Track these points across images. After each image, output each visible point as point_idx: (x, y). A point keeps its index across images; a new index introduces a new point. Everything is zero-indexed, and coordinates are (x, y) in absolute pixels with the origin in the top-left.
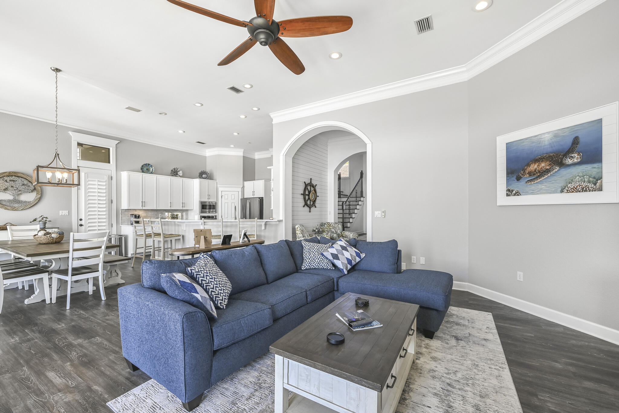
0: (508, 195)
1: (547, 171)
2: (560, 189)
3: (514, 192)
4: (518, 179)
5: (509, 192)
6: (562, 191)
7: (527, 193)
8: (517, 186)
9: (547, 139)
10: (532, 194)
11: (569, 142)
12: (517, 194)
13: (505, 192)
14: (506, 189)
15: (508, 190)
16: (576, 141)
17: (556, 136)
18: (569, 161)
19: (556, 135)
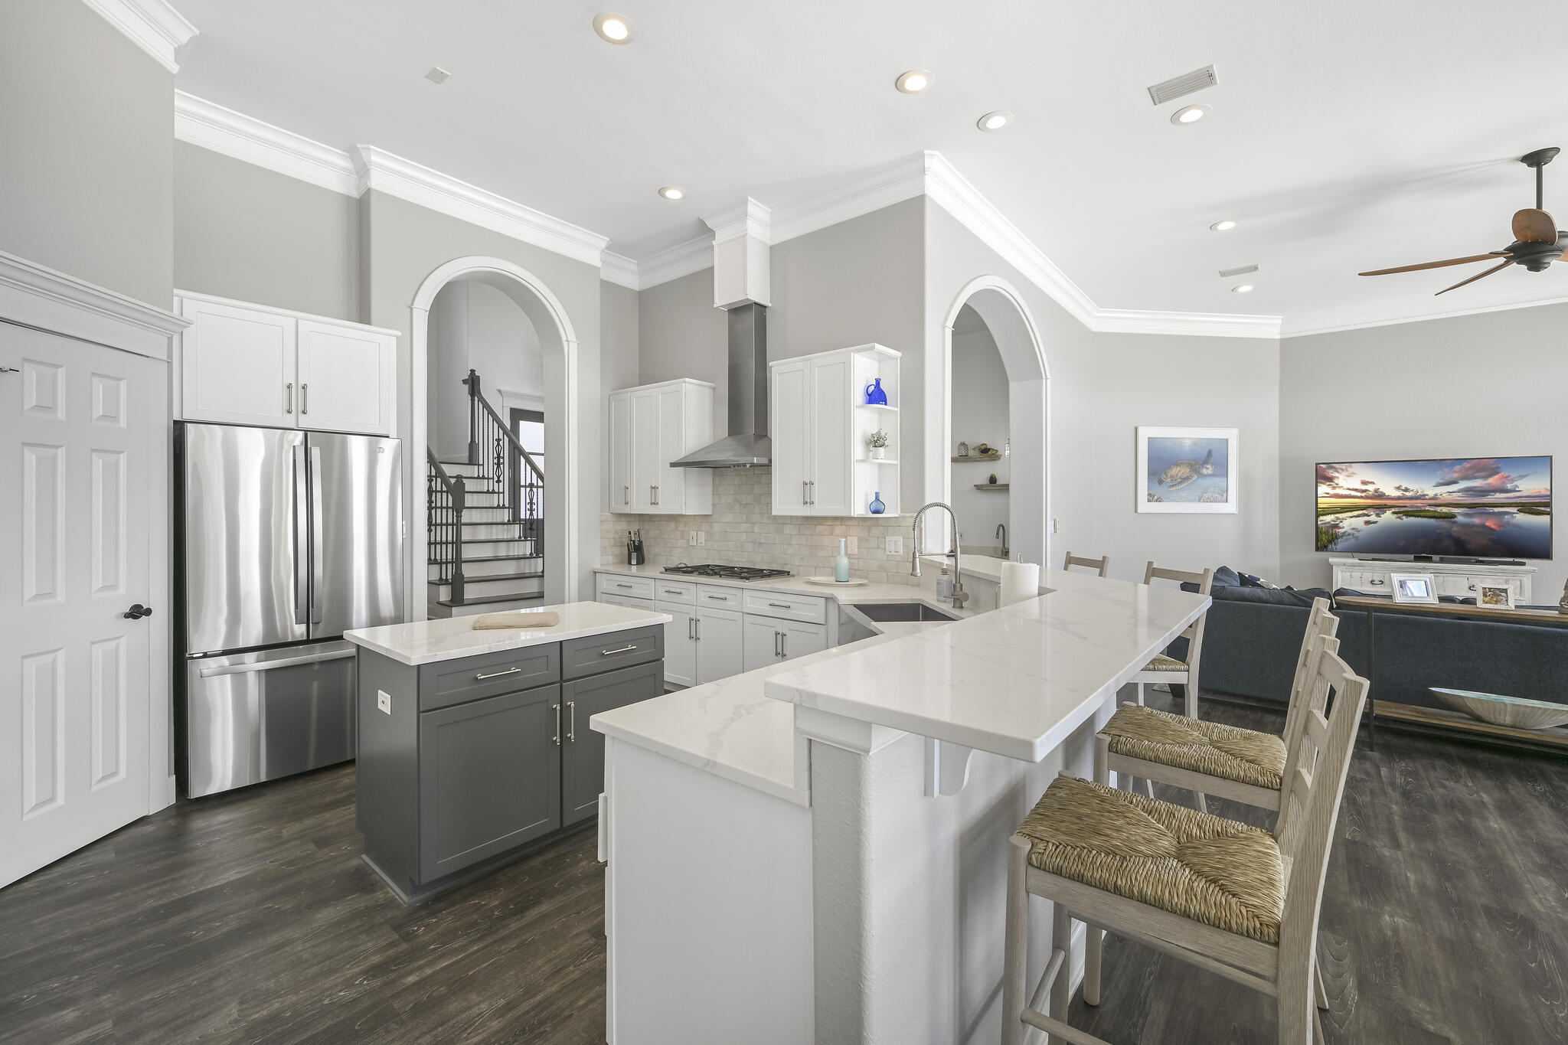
0: (1149, 501)
1: (1187, 478)
2: (1197, 499)
3: (1156, 497)
4: (1160, 482)
5: (1151, 498)
6: (1199, 501)
7: (1169, 500)
8: (1159, 491)
9: (1188, 443)
10: (1174, 501)
11: (1205, 453)
12: (1159, 500)
13: (1146, 497)
14: (1147, 493)
15: (1149, 495)
16: (1210, 453)
17: (1195, 444)
18: (1205, 471)
19: (1196, 442)
